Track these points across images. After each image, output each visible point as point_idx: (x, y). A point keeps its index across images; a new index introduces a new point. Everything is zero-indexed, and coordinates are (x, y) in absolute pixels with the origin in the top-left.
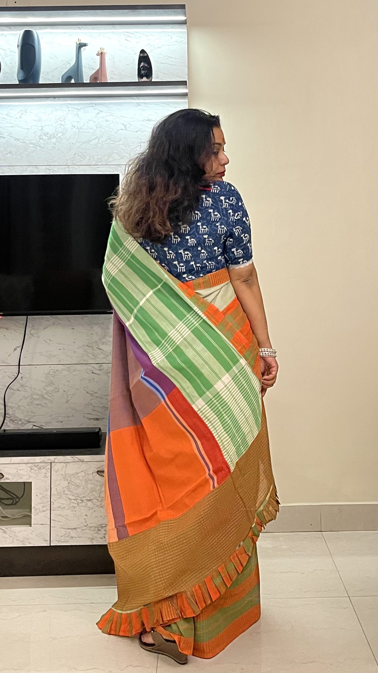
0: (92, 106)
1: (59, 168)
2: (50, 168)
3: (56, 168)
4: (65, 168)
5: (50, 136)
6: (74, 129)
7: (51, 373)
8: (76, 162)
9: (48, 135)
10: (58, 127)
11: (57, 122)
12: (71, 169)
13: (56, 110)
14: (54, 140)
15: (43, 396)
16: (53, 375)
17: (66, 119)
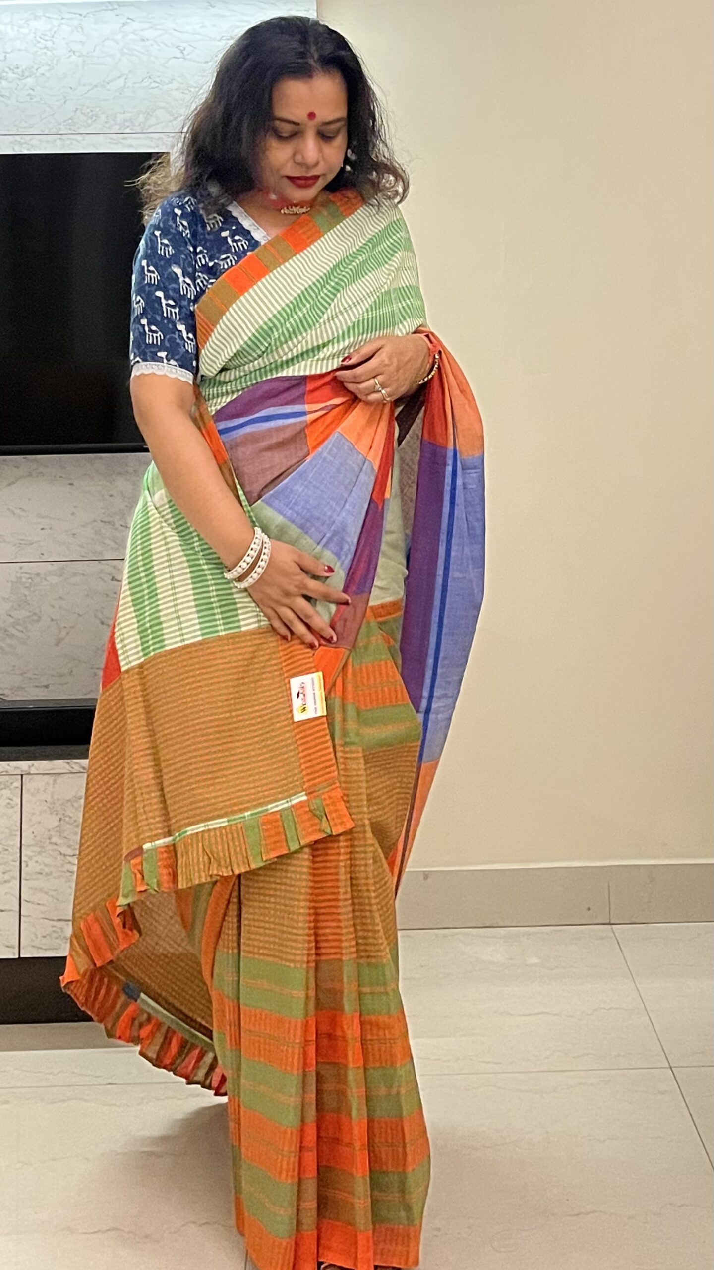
0: (110, 8)
4: (55, 140)
5: (23, 72)
6: (74, 58)
7: (24, 580)
8: (79, 128)
9: (19, 71)
10: (39, 53)
11: (39, 42)
12: (68, 142)
13: (36, 18)
14: (30, 81)
15: (6, 631)
16: (27, 585)
17: (57, 36)
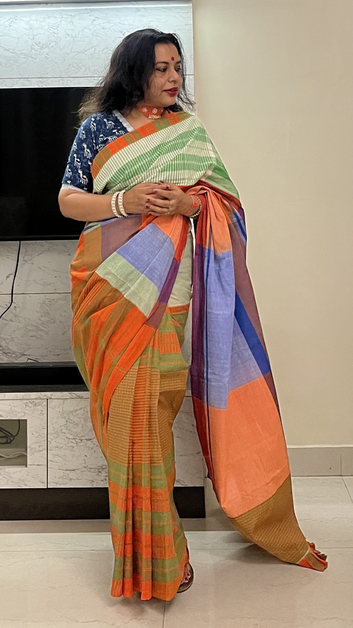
0: (87, 12)
1: (52, 81)
2: (43, 81)
3: (49, 81)
4: (59, 81)
5: (42, 45)
6: (68, 38)
7: (46, 302)
8: (71, 74)
9: (41, 45)
10: (50, 36)
11: (50, 30)
12: (66, 82)
13: (49, 17)
14: (46, 50)
15: (38, 327)
16: (48, 305)
17: (59, 27)
